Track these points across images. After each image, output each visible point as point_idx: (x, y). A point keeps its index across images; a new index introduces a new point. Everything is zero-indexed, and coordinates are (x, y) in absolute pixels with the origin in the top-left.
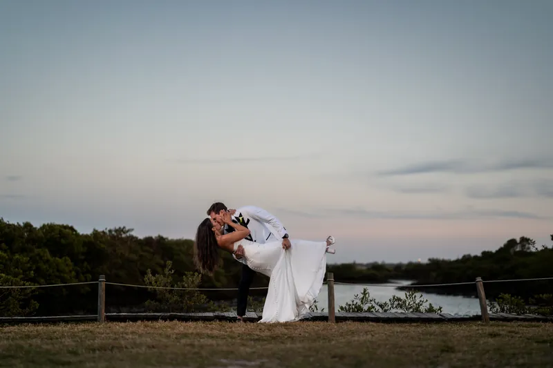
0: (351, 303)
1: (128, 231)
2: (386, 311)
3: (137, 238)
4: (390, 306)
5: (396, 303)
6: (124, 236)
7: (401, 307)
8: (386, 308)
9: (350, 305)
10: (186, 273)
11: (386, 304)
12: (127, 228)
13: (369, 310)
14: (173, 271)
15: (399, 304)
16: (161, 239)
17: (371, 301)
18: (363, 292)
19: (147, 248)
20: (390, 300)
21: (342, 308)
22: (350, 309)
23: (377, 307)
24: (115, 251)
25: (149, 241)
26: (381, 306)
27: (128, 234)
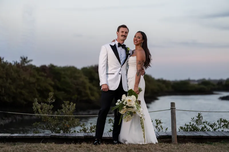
0: (189, 124)
1: (29, 61)
2: (215, 130)
3: (35, 66)
4: (218, 126)
5: (223, 124)
6: (26, 65)
7: (227, 127)
8: (215, 127)
9: (188, 126)
10: (64, 102)
11: (215, 124)
12: (28, 59)
13: (202, 129)
14: (54, 101)
15: (225, 125)
16: (52, 67)
17: (204, 122)
18: (197, 116)
19: (43, 73)
20: (218, 122)
21: (181, 128)
22: (188, 128)
23: (208, 127)
24: (19, 76)
25: (43, 68)
26: (211, 126)
27: (29, 64)
